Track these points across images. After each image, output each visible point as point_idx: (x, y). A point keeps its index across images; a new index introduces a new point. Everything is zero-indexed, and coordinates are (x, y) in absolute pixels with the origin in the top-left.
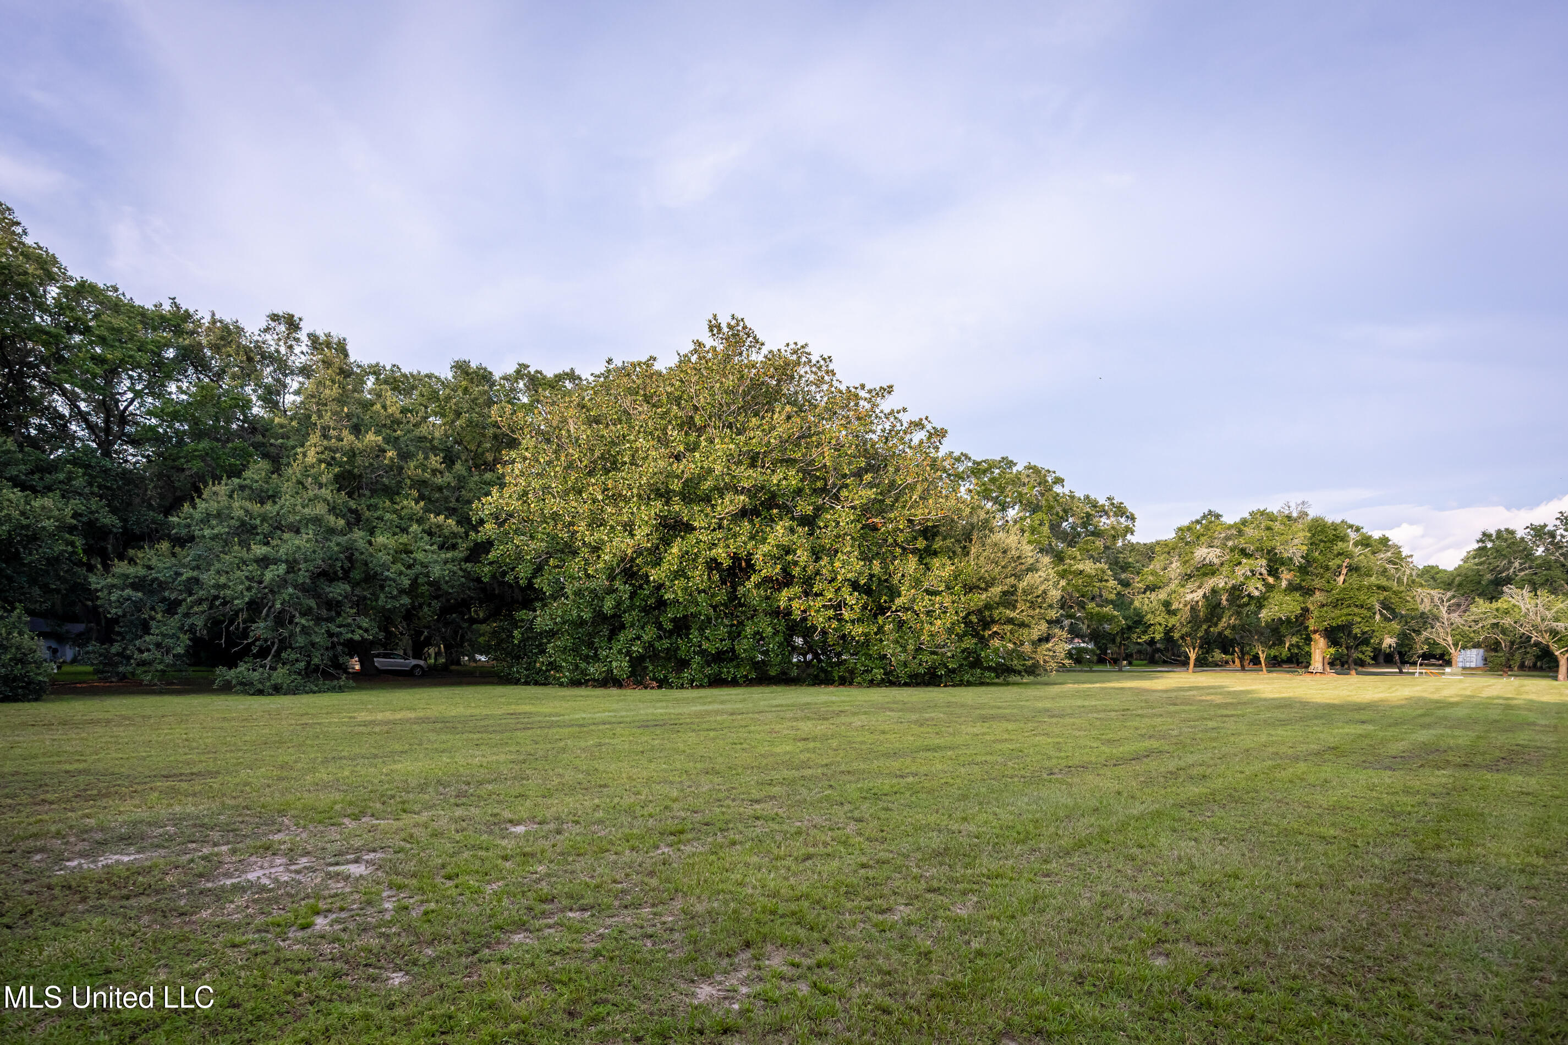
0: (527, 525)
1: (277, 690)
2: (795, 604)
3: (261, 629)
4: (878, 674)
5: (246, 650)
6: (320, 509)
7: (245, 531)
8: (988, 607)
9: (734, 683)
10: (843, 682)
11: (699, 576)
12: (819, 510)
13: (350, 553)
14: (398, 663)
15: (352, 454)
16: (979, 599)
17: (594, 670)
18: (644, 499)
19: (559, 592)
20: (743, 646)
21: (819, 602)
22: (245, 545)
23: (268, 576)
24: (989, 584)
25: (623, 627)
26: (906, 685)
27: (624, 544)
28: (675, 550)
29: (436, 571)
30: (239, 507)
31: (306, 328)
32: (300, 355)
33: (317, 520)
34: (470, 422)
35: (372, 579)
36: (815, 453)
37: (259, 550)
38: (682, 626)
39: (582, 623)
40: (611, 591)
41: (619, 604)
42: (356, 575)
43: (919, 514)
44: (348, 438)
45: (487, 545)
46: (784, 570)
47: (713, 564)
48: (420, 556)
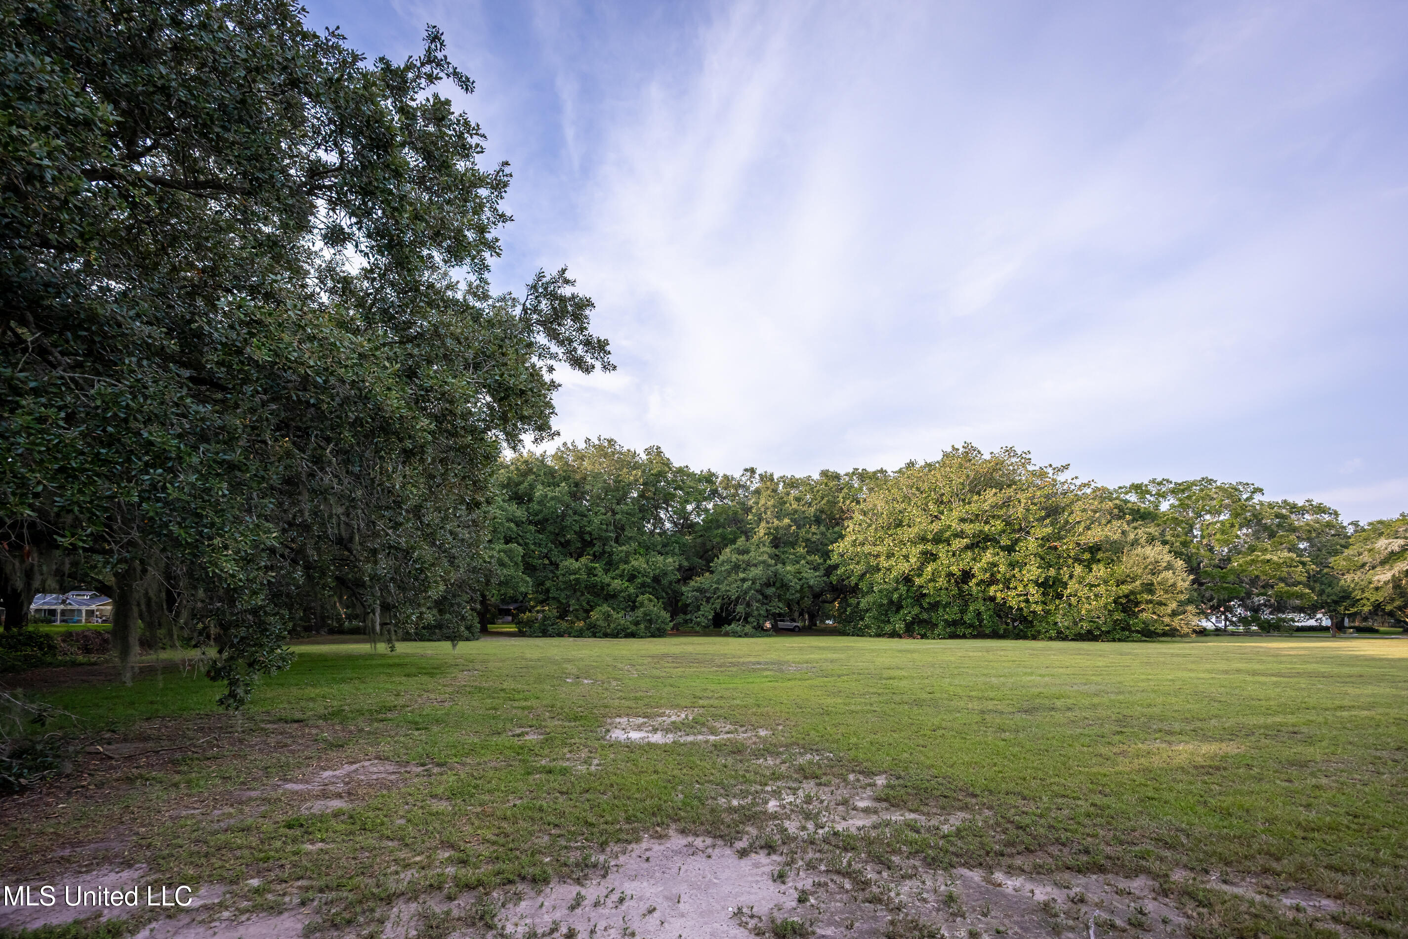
0: (855, 558)
1: (746, 635)
2: (999, 594)
3: (740, 608)
4: (1053, 633)
5: (734, 619)
6: (765, 557)
7: (736, 567)
8: (1132, 592)
9: (964, 637)
10: (1034, 638)
11: (942, 582)
12: (1017, 541)
13: (776, 574)
14: (788, 624)
15: (777, 529)
16: (1125, 589)
17: (888, 628)
18: (914, 543)
19: (871, 590)
20: (968, 617)
21: (1013, 593)
22: (737, 573)
23: (745, 586)
24: (1134, 580)
25: (902, 607)
26: (1073, 640)
27: (904, 567)
28: (929, 569)
29: (812, 582)
30: (734, 557)
31: (758, 472)
32: (755, 485)
33: (764, 562)
34: (828, 501)
35: (785, 586)
36: (1011, 511)
37: (741, 575)
38: (935, 606)
39: (882, 605)
40: (896, 589)
41: (901, 595)
42: (778, 585)
43: (1083, 540)
44: (776, 522)
45: (836, 567)
46: (992, 575)
47: (950, 575)
48: (805, 575)
